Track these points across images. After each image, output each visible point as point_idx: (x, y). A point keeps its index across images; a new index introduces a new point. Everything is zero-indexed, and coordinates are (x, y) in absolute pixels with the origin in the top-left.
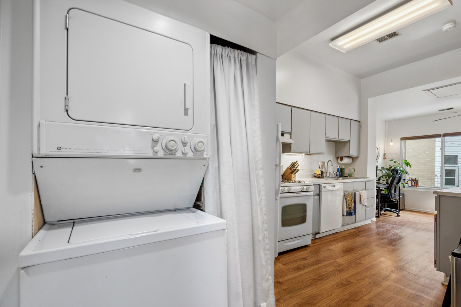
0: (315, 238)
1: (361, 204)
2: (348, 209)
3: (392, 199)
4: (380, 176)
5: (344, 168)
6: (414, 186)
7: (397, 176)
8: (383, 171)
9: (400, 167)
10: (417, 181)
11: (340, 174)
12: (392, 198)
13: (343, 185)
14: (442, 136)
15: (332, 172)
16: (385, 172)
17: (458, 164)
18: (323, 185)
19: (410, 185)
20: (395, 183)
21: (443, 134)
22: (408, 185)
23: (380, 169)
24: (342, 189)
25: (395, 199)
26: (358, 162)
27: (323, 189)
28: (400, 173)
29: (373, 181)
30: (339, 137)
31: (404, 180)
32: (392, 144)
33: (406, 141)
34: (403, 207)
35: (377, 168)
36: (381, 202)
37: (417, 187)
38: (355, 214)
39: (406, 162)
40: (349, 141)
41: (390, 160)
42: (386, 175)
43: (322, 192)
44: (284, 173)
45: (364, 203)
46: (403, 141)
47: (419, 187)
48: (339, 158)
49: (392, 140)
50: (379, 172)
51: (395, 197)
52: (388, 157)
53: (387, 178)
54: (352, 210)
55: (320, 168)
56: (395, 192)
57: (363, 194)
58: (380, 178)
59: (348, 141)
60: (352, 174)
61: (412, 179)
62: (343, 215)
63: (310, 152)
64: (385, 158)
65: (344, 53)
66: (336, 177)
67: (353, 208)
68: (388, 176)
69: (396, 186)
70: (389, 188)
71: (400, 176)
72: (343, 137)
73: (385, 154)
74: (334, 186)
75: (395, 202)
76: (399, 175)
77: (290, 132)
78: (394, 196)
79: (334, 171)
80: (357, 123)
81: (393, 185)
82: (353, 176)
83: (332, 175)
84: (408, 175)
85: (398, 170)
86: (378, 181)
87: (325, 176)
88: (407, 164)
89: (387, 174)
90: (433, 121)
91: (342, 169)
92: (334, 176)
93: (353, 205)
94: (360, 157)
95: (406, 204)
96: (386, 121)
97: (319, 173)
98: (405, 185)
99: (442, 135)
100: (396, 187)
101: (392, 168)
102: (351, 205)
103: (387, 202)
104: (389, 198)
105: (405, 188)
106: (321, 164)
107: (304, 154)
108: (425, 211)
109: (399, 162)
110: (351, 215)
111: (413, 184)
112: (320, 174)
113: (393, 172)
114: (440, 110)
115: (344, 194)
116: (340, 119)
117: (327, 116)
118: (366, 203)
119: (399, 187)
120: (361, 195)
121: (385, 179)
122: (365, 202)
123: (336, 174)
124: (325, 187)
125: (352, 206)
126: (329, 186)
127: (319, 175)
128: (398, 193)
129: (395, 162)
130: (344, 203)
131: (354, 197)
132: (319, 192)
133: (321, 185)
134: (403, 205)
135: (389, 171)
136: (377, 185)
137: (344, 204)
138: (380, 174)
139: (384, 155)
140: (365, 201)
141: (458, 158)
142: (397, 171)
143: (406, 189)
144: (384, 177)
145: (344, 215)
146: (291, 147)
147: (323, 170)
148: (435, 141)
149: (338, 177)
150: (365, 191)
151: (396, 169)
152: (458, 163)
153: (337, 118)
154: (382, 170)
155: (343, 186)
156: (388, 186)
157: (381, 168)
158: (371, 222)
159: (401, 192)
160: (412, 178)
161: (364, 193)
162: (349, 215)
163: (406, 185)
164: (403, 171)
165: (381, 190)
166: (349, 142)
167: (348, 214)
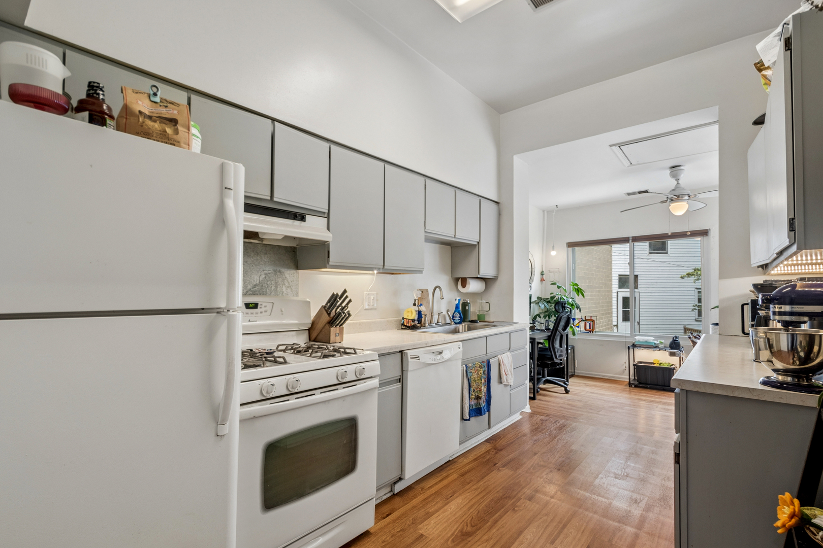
0: (394, 494)
1: (501, 383)
2: (473, 402)
3: (556, 361)
4: (535, 314)
5: (469, 303)
6: (590, 331)
7: (565, 316)
8: (540, 305)
9: (567, 297)
10: (593, 321)
11: (460, 317)
12: (556, 358)
13: (461, 347)
14: (631, 241)
15: (445, 313)
16: (543, 306)
17: (639, 288)
18: (410, 353)
19: (583, 329)
20: (560, 329)
21: (632, 237)
22: (580, 330)
23: (536, 301)
24: (461, 356)
25: (561, 360)
26: (496, 288)
27: (411, 364)
28: (569, 309)
29: (524, 330)
30: (457, 234)
31: (574, 320)
32: (553, 253)
33: (576, 248)
34: (573, 371)
35: (530, 298)
36: (538, 366)
37: (594, 333)
38: (489, 410)
39: (576, 287)
40: (478, 243)
41: (552, 284)
42: (545, 312)
43: (407, 371)
44: (313, 324)
45: (507, 380)
46: (570, 249)
47: (597, 333)
48: (460, 280)
49: (553, 247)
50: (534, 305)
51: (561, 356)
52: (549, 278)
53: (547, 318)
54: (481, 401)
55: (415, 305)
56: (561, 346)
57: (505, 362)
58: (535, 318)
59: (476, 243)
60: (484, 315)
61: (585, 319)
62: (463, 419)
63: (385, 267)
64: (542, 280)
65: (458, 22)
66: (453, 323)
67: (484, 398)
68: (548, 314)
69: (563, 334)
70: (550, 339)
71: (568, 315)
72: (466, 235)
73: (543, 271)
74: (441, 353)
75: (561, 364)
76: (567, 312)
77: (327, 211)
78: (560, 353)
79: (448, 311)
80: (494, 205)
81: (558, 333)
82: (487, 319)
83: (445, 319)
84: (580, 311)
85: (565, 304)
86: (532, 325)
87: (427, 322)
88: (579, 291)
89: (546, 310)
90: (621, 212)
91: (465, 305)
92: (448, 321)
93: (484, 389)
94: (499, 279)
95: (576, 366)
96: (544, 211)
97: (412, 318)
98: (575, 331)
99: (631, 239)
100: (562, 337)
101: (555, 299)
102: (480, 390)
103: (547, 366)
104: (551, 359)
105: (577, 335)
106: (416, 295)
107: (375, 272)
108: (607, 376)
109: (565, 287)
110: (481, 414)
111: (588, 328)
112: (416, 318)
113: (557, 308)
114: (629, 194)
115: (464, 366)
116: (458, 191)
117: (428, 181)
118: (511, 381)
119: (567, 335)
120: (502, 364)
121: (543, 320)
122: (510, 379)
123: (453, 317)
124: (417, 358)
125: (483, 394)
126: (428, 352)
127: (413, 320)
128: (565, 347)
129: (559, 287)
130: (464, 389)
131: (486, 372)
132: (402, 371)
133: (407, 353)
134: (573, 367)
135: (550, 304)
136: (531, 333)
137: (464, 392)
138: (536, 310)
139: (542, 274)
140: (510, 376)
141: (639, 278)
142: (563, 305)
143: (577, 337)
144: (542, 315)
145: (465, 418)
146: (329, 252)
147: (422, 308)
148: (611, 251)
149: (456, 323)
150: (508, 353)
151: (562, 300)
152: (639, 286)
153: (453, 189)
154: (538, 303)
155: (461, 349)
156: (549, 334)
157: (536, 299)
158: (521, 417)
159: (569, 344)
160: (585, 316)
161: (507, 359)
162: (475, 416)
163: (577, 328)
164: (572, 305)
165: (539, 343)
166: (477, 247)
167: (473, 413)
